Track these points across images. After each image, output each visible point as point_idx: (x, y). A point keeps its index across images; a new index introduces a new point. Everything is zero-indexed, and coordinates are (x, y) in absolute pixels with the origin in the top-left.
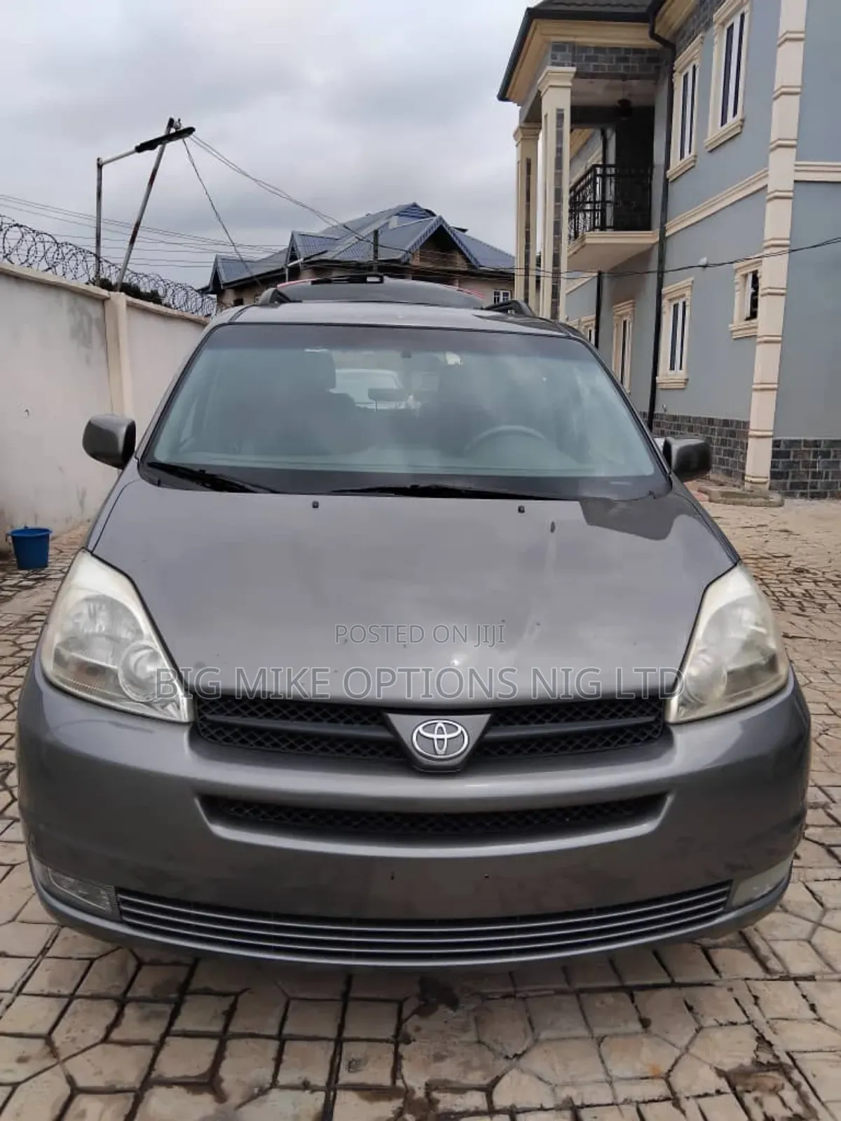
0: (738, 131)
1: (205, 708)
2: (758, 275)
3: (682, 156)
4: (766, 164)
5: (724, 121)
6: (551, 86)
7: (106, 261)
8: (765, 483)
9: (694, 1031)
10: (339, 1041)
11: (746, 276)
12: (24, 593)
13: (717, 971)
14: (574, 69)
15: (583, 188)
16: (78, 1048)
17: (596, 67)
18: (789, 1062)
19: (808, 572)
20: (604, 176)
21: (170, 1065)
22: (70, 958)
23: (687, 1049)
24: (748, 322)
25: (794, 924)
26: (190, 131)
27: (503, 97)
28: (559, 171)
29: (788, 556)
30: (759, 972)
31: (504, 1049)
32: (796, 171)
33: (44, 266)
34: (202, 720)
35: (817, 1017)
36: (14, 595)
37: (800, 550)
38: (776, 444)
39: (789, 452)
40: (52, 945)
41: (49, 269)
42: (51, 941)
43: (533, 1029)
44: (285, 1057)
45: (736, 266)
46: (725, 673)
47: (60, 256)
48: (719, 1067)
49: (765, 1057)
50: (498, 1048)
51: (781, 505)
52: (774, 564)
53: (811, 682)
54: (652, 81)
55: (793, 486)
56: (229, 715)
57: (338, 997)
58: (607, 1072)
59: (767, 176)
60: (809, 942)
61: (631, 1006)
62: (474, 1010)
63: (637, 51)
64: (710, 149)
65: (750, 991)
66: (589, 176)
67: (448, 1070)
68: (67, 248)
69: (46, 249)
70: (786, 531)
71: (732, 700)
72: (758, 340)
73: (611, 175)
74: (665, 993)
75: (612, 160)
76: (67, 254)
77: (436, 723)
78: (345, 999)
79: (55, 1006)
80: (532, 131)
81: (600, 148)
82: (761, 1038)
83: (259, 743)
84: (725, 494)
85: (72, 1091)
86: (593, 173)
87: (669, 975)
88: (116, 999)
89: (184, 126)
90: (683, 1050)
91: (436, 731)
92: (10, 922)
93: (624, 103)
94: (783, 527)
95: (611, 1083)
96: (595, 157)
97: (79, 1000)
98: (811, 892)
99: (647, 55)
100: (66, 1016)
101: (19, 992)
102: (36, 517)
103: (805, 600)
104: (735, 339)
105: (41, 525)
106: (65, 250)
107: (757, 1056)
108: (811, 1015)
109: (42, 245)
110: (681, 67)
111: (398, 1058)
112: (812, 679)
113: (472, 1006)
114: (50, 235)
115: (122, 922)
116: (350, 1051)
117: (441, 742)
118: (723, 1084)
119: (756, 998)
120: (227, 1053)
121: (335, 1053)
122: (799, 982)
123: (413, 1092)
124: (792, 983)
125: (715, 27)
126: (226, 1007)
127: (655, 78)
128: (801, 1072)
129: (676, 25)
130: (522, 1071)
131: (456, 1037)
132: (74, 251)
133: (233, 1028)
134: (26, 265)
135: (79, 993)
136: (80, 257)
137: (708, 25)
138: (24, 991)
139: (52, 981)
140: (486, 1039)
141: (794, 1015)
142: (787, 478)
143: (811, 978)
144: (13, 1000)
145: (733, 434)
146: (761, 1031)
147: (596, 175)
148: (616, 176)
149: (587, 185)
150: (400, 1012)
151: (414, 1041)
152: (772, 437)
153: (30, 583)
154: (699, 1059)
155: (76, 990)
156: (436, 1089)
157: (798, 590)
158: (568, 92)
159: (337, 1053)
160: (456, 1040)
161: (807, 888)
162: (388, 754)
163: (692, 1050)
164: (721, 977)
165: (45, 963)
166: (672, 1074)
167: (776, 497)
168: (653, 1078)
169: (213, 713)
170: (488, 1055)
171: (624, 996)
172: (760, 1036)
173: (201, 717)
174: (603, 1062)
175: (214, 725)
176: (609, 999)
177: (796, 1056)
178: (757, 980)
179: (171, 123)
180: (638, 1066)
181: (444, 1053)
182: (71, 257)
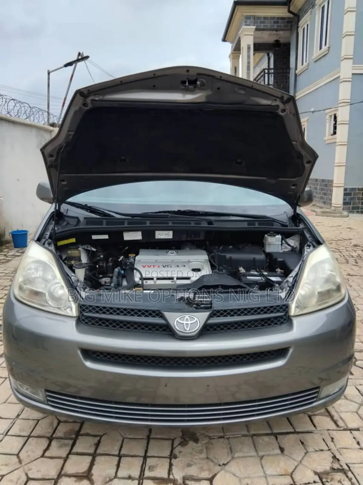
0: (327, 52)
1: (84, 310)
2: (337, 115)
3: (302, 64)
4: (339, 66)
5: (321, 48)
6: (245, 35)
7: (52, 115)
8: (341, 207)
9: (304, 454)
10: (145, 457)
11: (331, 116)
12: (17, 258)
13: (315, 426)
14: (255, 27)
15: (259, 79)
16: (31, 460)
17: (264, 26)
18: (347, 468)
19: (359, 246)
20: (269, 73)
21: (70, 468)
22: (29, 419)
23: (301, 462)
24: (332, 136)
25: (350, 404)
26: (87, 57)
27: (224, 40)
28: (249, 72)
29: (350, 239)
30: (334, 426)
31: (218, 461)
32: (353, 69)
33: (25, 117)
34: (82, 315)
35: (360, 448)
36: (12, 259)
37: (356, 236)
38: (345, 190)
39: (351, 193)
40: (21, 413)
41: (27, 118)
42: (21, 412)
43: (231, 452)
44: (121, 465)
45: (327, 111)
46: (316, 293)
47: (32, 113)
48: (316, 470)
49: (336, 466)
50: (216, 461)
51: (348, 216)
52: (345, 243)
53: (360, 295)
54: (289, 32)
55: (353, 208)
56: (94, 313)
57: (145, 437)
58: (265, 473)
59: (340, 72)
60: (357, 413)
61: (276, 442)
62: (206, 444)
63: (282, 18)
64: (315, 60)
65: (330, 435)
66: (262, 74)
67: (193, 471)
68: (35, 109)
69: (26, 110)
70: (350, 228)
71: (320, 305)
72: (337, 144)
73: (272, 73)
74: (291, 436)
75: (272, 66)
76: (35, 112)
77: (185, 317)
78: (149, 438)
79: (22, 440)
80: (237, 55)
81: (267, 62)
82: (334, 457)
83: (107, 326)
84: (323, 212)
85: (27, 479)
86: (263, 72)
87: (293, 428)
88: (48, 438)
89: (85, 55)
90: (299, 463)
91: (185, 320)
92: (3, 403)
93: (277, 41)
94: (349, 227)
95: (266, 477)
96: (265, 65)
97: (32, 438)
98: (358, 390)
99: (287, 20)
100: (26, 445)
101: (6, 434)
102: (22, 226)
103: (358, 259)
104: (327, 144)
105: (24, 229)
106: (34, 110)
107: (333, 465)
108: (358, 446)
109: (24, 108)
110: (302, 25)
111: (171, 465)
112: (360, 294)
113: (204, 442)
114: (27, 104)
115: (48, 405)
116: (150, 461)
117: (187, 325)
118: (317, 478)
119: (332, 438)
120: (96, 463)
121: (143, 463)
122: (352, 431)
123: (177, 480)
124: (349, 432)
125: (317, 7)
126: (96, 442)
127: (291, 30)
128: (352, 473)
129: (299, 7)
130: (226, 472)
131: (197, 456)
132: (38, 111)
133: (99, 451)
134: (17, 116)
135: (32, 435)
136: (40, 113)
137: (313, 6)
138: (9, 434)
139: (21, 430)
140: (211, 457)
141: (349, 447)
142: (350, 205)
143: (358, 430)
144: (4, 438)
145: (326, 185)
146: (334, 454)
147: (265, 73)
148: (274, 73)
149: (261, 77)
150: (173, 444)
151: (178, 457)
152: (344, 186)
153: (19, 254)
154: (306, 467)
155: (31, 433)
156: (188, 479)
157: (355, 254)
158: (252, 37)
159: (144, 463)
160: (197, 457)
161: (356, 388)
162: (164, 330)
163: (303, 462)
164: (316, 429)
165: (18, 421)
166: (293, 473)
167: (345, 213)
168: (285, 475)
169: (87, 312)
170: (211, 464)
171: (273, 437)
172: (334, 456)
173: (82, 314)
174: (263, 467)
175: (87, 317)
176: (266, 439)
177: (350, 465)
178: (333, 430)
179: (79, 54)
180: (279, 470)
181: (192, 463)
182: (37, 113)
